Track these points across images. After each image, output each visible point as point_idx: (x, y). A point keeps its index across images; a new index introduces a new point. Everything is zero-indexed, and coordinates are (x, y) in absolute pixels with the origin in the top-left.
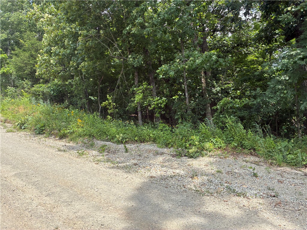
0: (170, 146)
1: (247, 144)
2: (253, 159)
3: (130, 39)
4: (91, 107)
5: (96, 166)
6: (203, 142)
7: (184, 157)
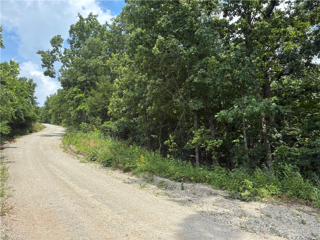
0: (224, 188)
1: (304, 194)
2: (306, 209)
3: (192, 86)
4: (152, 145)
5: (155, 197)
6: (258, 188)
7: (236, 200)
